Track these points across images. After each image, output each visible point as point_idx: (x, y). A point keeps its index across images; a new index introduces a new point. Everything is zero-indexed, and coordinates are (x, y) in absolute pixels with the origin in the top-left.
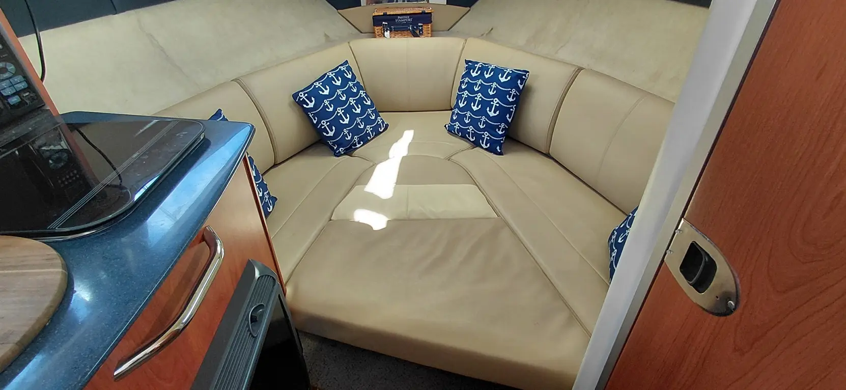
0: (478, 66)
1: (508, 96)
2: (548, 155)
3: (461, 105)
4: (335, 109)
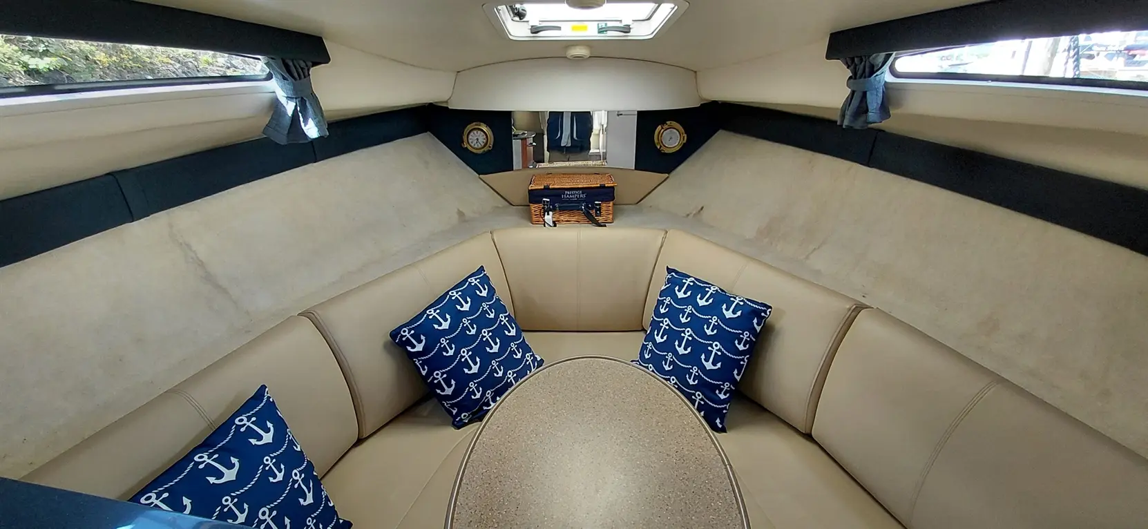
0: (687, 282)
1: (736, 342)
2: (809, 437)
3: (659, 340)
4: (457, 352)
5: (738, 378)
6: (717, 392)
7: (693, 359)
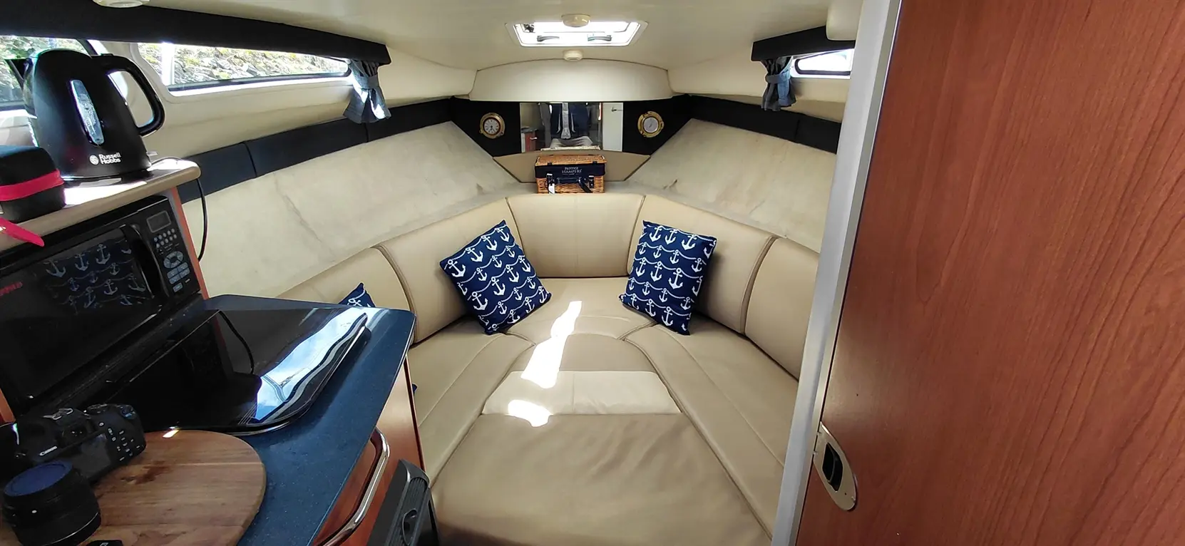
0: (658, 229)
1: (693, 266)
2: (743, 336)
3: (639, 274)
4: (489, 279)
5: (696, 293)
6: (681, 305)
7: (663, 283)
